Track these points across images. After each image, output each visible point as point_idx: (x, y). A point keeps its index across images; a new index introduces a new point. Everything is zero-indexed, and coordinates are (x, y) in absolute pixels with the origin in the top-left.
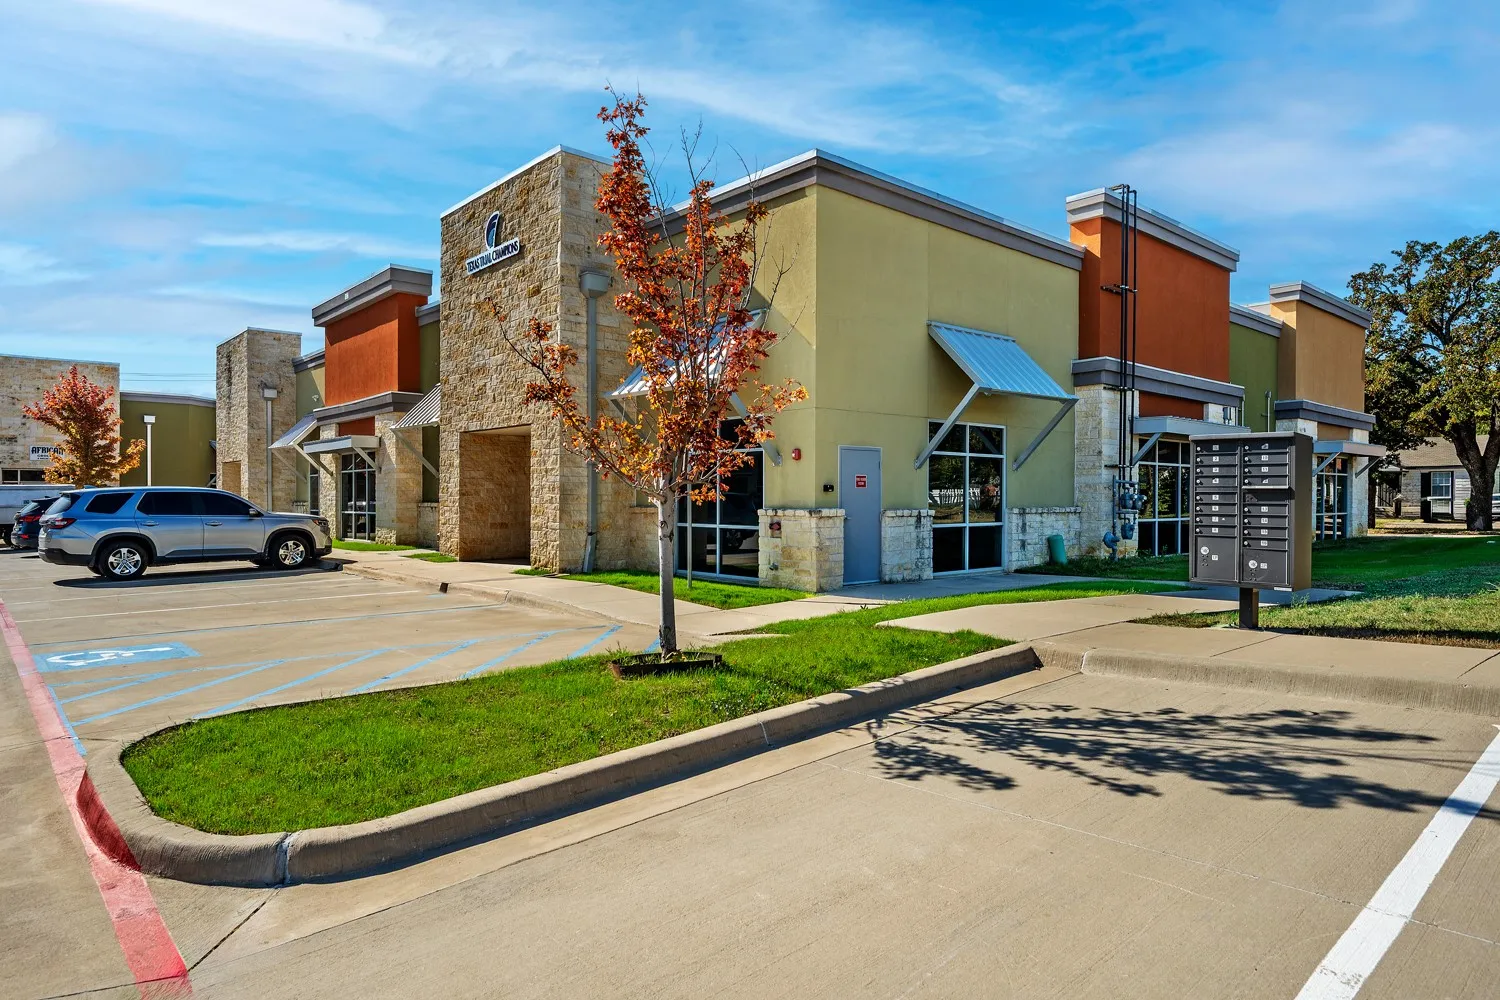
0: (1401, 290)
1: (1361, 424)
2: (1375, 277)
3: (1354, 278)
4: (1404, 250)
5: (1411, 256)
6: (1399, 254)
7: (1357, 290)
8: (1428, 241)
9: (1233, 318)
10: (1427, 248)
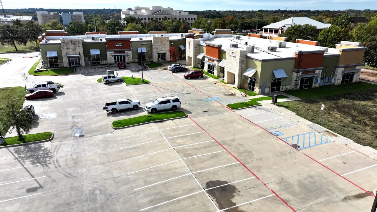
1: (359, 65)
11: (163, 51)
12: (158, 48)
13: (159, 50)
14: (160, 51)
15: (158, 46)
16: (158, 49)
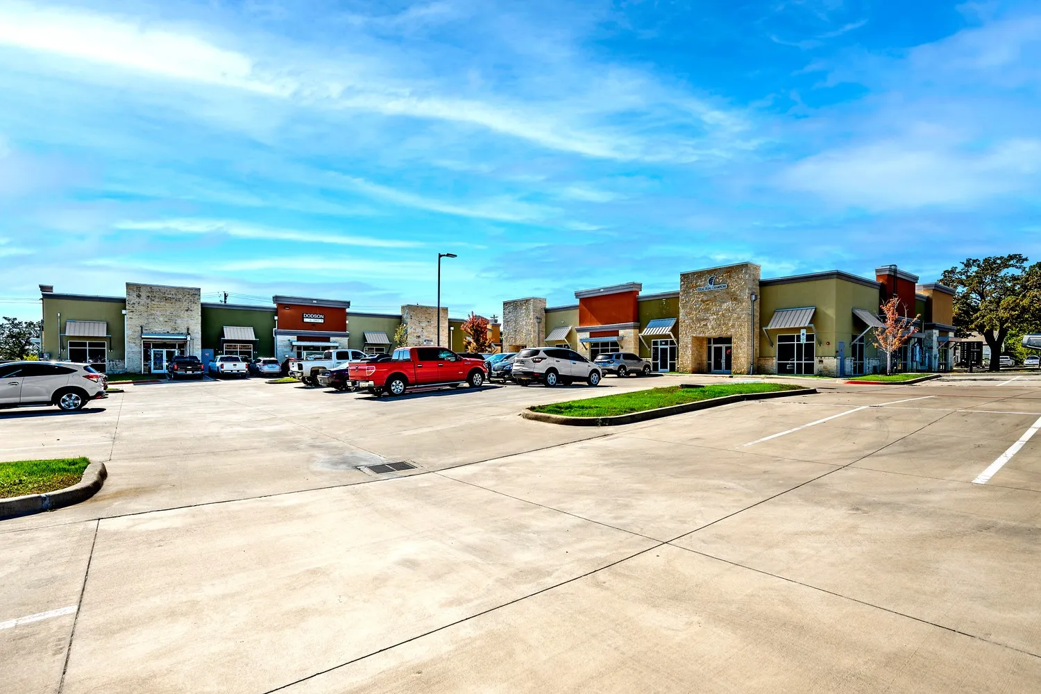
0: (964, 277)
1: (951, 330)
2: (953, 271)
3: (945, 272)
4: (965, 262)
5: (968, 264)
6: (963, 263)
7: (945, 276)
8: (975, 259)
9: (916, 298)
10: (974, 261)
11: (432, 343)
12: (419, 334)
13: (421, 340)
14: (425, 343)
15: (421, 329)
16: (419, 337)
